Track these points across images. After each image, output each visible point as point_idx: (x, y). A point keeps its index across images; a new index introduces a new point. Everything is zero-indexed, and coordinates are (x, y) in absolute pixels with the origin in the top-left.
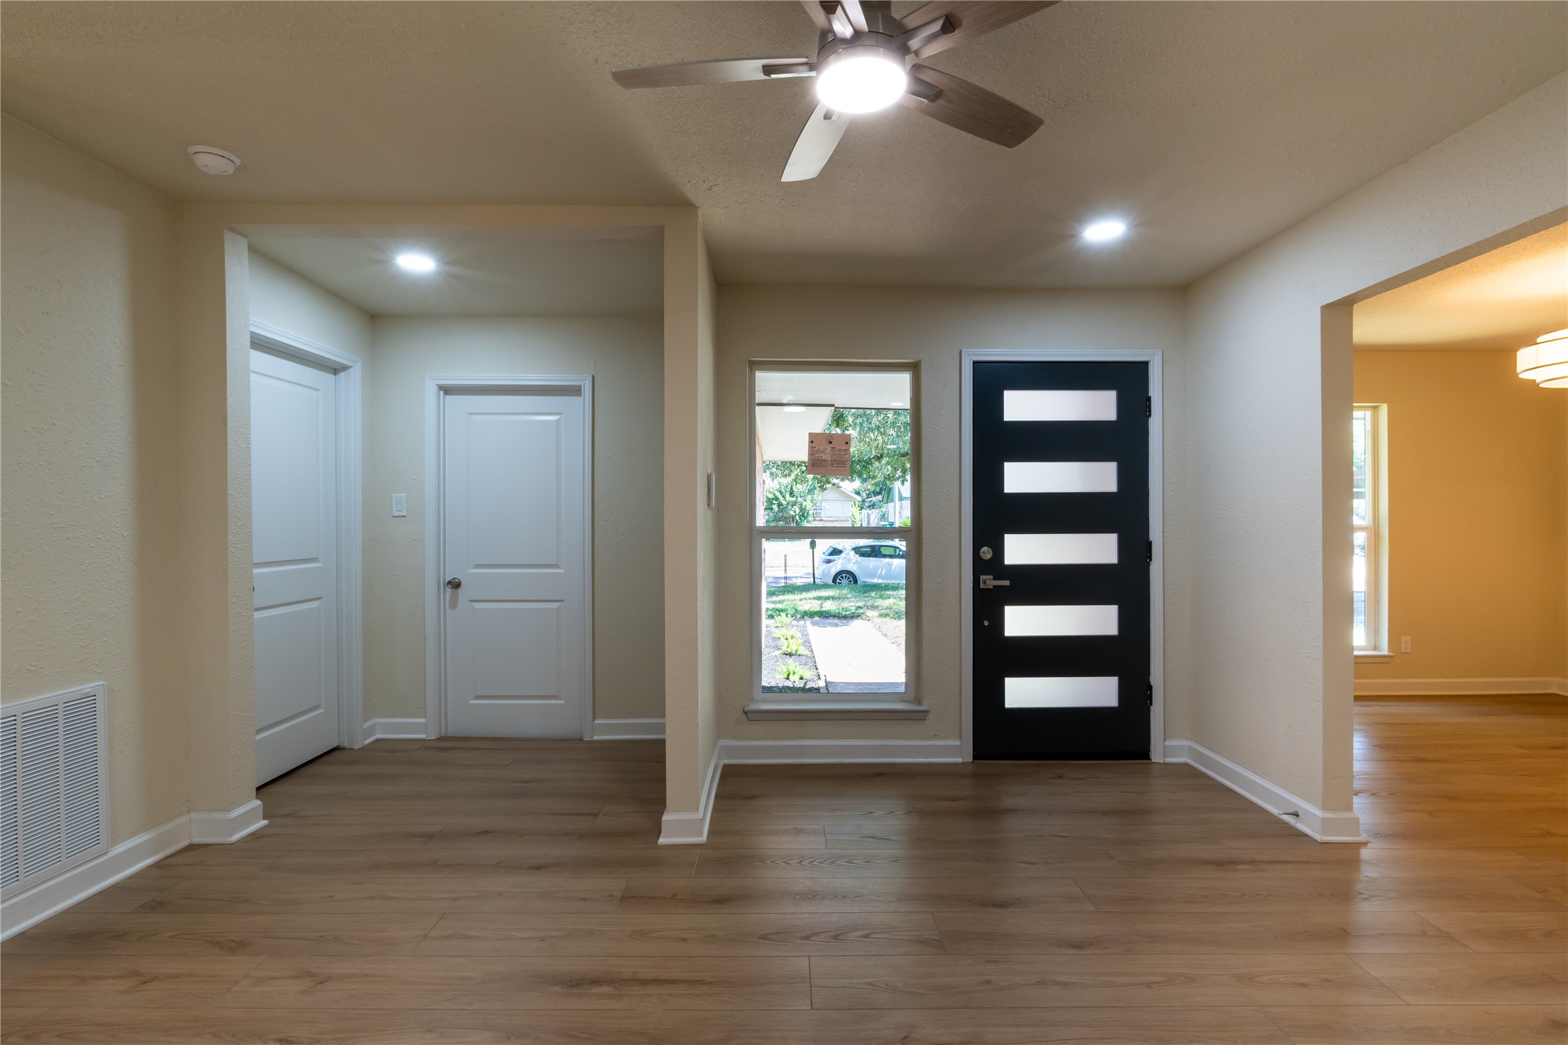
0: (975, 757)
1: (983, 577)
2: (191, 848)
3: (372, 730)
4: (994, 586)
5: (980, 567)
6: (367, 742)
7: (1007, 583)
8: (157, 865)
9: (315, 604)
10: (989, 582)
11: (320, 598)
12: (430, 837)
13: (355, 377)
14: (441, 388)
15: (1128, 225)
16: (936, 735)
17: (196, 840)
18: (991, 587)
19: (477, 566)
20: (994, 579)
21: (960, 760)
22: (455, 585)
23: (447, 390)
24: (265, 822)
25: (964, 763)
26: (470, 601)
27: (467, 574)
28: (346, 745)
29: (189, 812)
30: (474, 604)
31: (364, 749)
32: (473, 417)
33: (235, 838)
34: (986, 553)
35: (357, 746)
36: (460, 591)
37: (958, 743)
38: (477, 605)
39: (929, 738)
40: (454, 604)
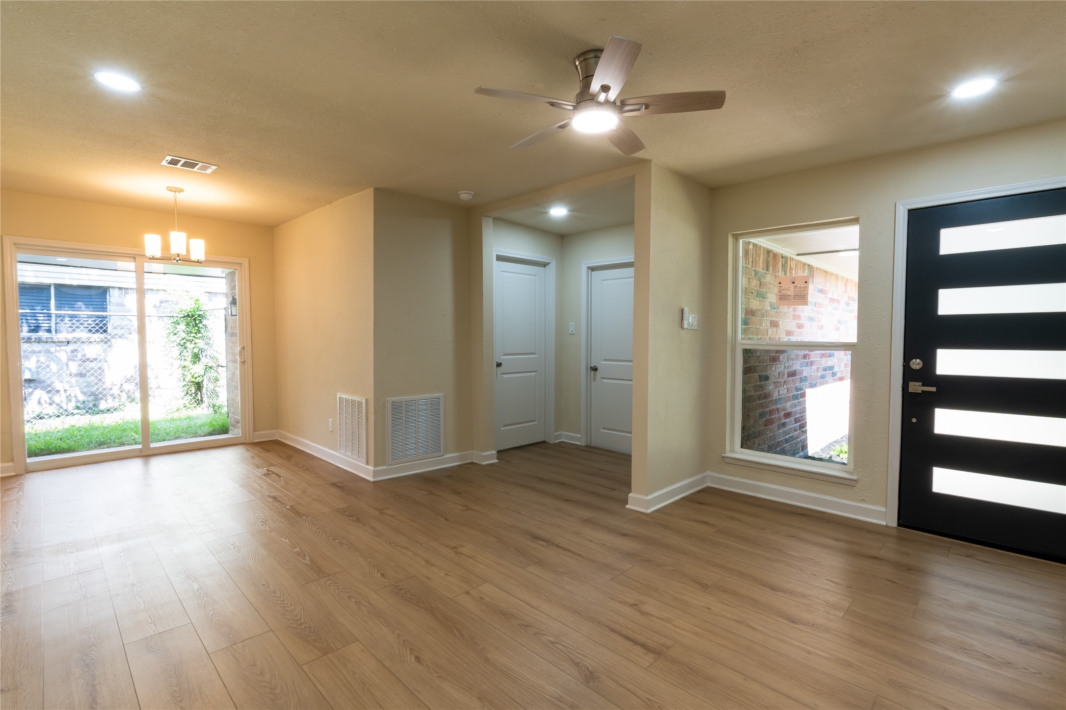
0: (899, 525)
1: (911, 384)
2: (472, 463)
3: (560, 436)
4: (922, 391)
5: (908, 375)
6: (556, 441)
7: (934, 389)
8: (459, 466)
9: (534, 374)
10: (916, 387)
11: (536, 371)
12: (542, 479)
13: (552, 268)
14: (589, 268)
15: (999, 80)
16: (864, 499)
17: (474, 461)
18: (920, 392)
19: (605, 360)
20: (923, 385)
21: (884, 523)
22: (595, 369)
23: (593, 269)
24: (497, 461)
25: (887, 526)
26: (602, 378)
27: (601, 364)
28: (547, 441)
29: (473, 450)
30: (603, 379)
31: (555, 444)
32: (605, 282)
33: (484, 463)
34: (916, 364)
35: (552, 442)
36: (598, 372)
37: (883, 509)
38: (605, 381)
39: (859, 501)
40: (594, 380)
